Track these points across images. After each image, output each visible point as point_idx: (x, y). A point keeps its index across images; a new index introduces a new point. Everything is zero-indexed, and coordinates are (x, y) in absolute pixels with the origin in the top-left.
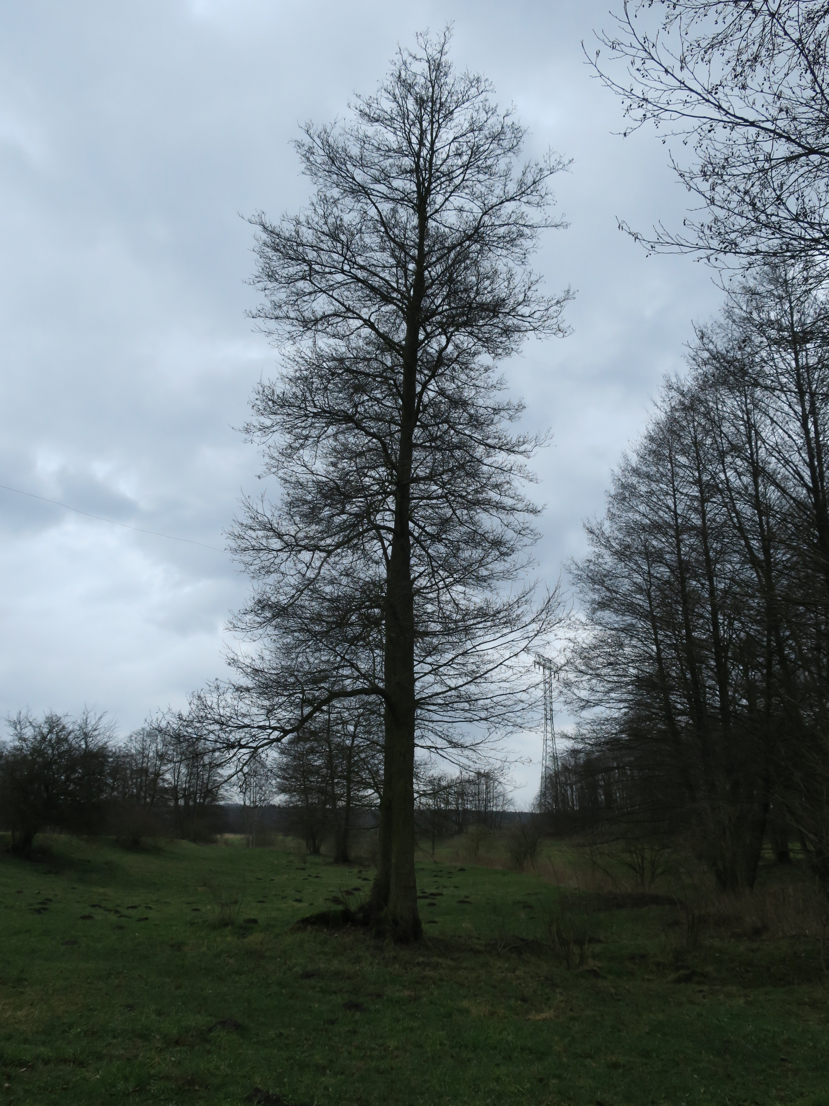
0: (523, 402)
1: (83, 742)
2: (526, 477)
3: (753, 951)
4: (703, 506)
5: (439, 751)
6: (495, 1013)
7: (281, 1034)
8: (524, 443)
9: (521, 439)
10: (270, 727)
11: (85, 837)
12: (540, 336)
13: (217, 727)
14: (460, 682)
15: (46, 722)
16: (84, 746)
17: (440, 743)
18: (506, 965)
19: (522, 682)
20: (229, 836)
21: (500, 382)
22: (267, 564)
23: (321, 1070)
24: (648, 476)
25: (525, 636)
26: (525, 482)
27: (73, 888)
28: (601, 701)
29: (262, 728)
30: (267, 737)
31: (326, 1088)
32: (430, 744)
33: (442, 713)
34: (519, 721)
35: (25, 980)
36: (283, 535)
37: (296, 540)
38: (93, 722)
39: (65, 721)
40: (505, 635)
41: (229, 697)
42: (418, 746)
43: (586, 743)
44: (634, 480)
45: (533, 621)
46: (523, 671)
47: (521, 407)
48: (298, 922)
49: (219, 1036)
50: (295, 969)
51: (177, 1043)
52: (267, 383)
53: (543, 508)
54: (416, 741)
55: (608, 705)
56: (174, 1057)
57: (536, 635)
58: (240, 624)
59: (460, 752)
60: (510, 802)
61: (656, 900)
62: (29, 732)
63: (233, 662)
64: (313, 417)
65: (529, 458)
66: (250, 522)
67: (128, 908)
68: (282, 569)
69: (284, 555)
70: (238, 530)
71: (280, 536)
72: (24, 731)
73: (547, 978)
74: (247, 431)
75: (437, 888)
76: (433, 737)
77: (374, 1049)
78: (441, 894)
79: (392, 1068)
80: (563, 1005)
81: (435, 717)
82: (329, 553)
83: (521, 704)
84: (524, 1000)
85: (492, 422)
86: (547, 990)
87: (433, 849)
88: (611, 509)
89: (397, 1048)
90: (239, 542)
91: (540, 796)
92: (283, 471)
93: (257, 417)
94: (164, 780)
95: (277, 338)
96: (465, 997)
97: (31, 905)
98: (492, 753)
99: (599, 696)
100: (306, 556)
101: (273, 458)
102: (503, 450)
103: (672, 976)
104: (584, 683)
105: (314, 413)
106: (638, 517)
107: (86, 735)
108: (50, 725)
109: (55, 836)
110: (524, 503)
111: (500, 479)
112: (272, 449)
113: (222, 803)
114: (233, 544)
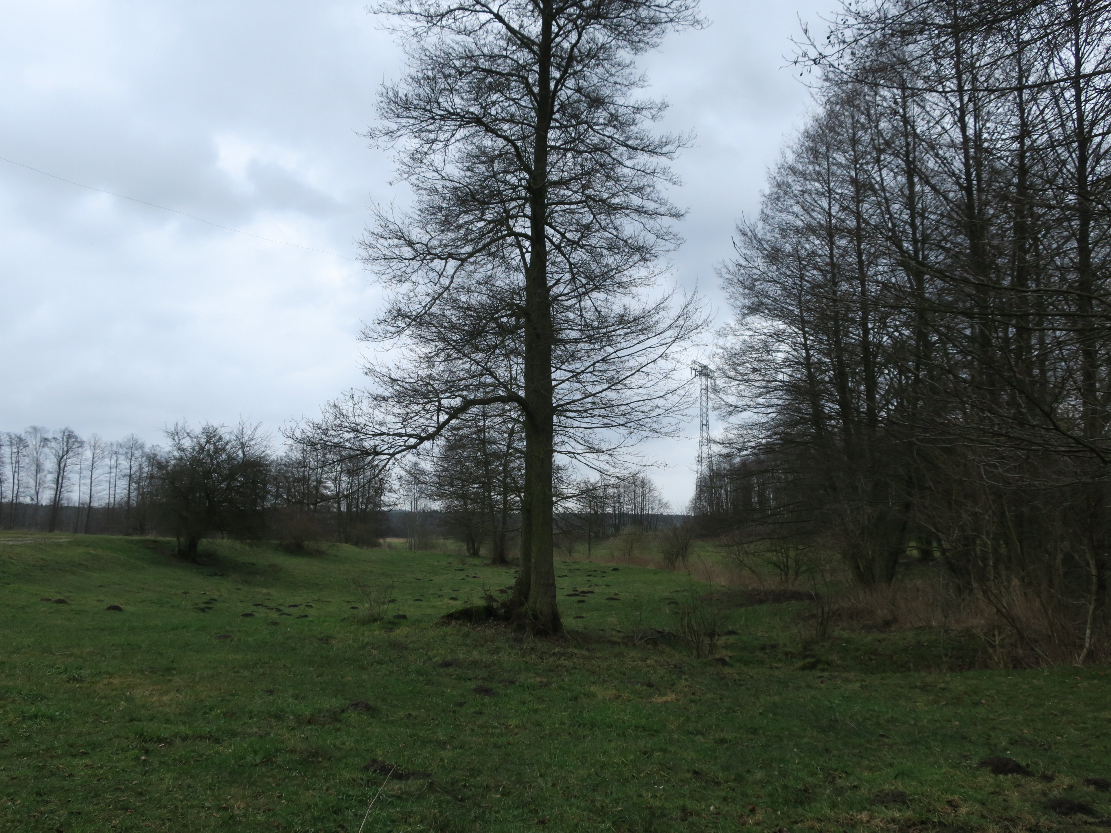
0: (666, 100)
1: (240, 452)
2: (670, 180)
3: (879, 641)
4: (858, 207)
5: (577, 456)
6: (620, 696)
7: (410, 715)
8: (667, 144)
9: (664, 140)
10: (406, 435)
11: (248, 541)
12: (677, 28)
13: (352, 435)
14: (599, 388)
15: (203, 433)
16: (241, 456)
17: (580, 449)
18: (639, 655)
19: (658, 388)
20: (390, 540)
21: (642, 79)
22: (399, 273)
23: (442, 745)
24: (803, 174)
25: (663, 342)
26: (668, 185)
27: (238, 589)
28: (749, 406)
29: (400, 435)
30: (403, 444)
31: (442, 760)
32: (570, 449)
33: (579, 419)
34: (655, 426)
35: (175, 669)
36: (414, 244)
37: (428, 248)
38: (249, 433)
39: (221, 431)
40: (642, 341)
41: (366, 405)
42: (556, 451)
43: (734, 448)
44: (790, 179)
45: (670, 327)
46: (661, 377)
47: (664, 106)
48: (443, 617)
49: (350, 716)
50: (435, 660)
51: (309, 722)
52: (390, 85)
53: (686, 212)
54: (555, 448)
55: (756, 410)
56: (303, 733)
57: (674, 341)
58: (372, 334)
59: (596, 457)
60: (666, 505)
61: (797, 596)
62: (187, 443)
63: (370, 371)
64: (441, 120)
65: (672, 159)
66: (380, 230)
67: (290, 606)
68: (414, 278)
69: (416, 264)
70: (370, 239)
71: (411, 244)
72: (183, 442)
73: (675, 666)
74: (372, 136)
75: (589, 587)
76: (572, 442)
77: (496, 728)
78: (592, 592)
79: (509, 744)
80: (686, 689)
81: (576, 424)
82: (463, 261)
83: (657, 409)
84: (650, 685)
85: (634, 123)
86: (674, 677)
87: (590, 550)
88: (765, 210)
89: (517, 727)
90: (371, 251)
91: (695, 500)
92: (416, 176)
93: (381, 121)
94: (326, 488)
95: (402, 35)
96: (594, 683)
97: (196, 604)
98: (627, 458)
99: (747, 401)
100: (438, 264)
101: (404, 163)
102: (645, 151)
103: (800, 664)
104: (733, 388)
105: (440, 115)
106: (791, 218)
107: (243, 446)
108: (207, 436)
109: (219, 541)
110: (667, 207)
111: (643, 181)
112: (401, 154)
113: (385, 509)
114: (364, 254)
